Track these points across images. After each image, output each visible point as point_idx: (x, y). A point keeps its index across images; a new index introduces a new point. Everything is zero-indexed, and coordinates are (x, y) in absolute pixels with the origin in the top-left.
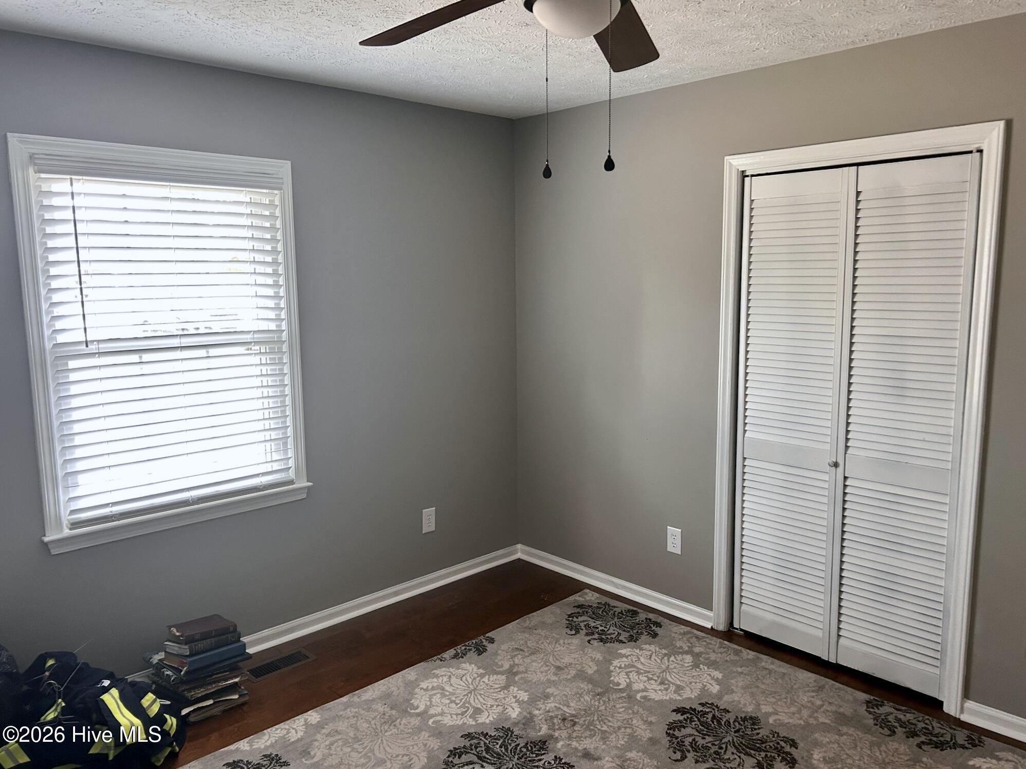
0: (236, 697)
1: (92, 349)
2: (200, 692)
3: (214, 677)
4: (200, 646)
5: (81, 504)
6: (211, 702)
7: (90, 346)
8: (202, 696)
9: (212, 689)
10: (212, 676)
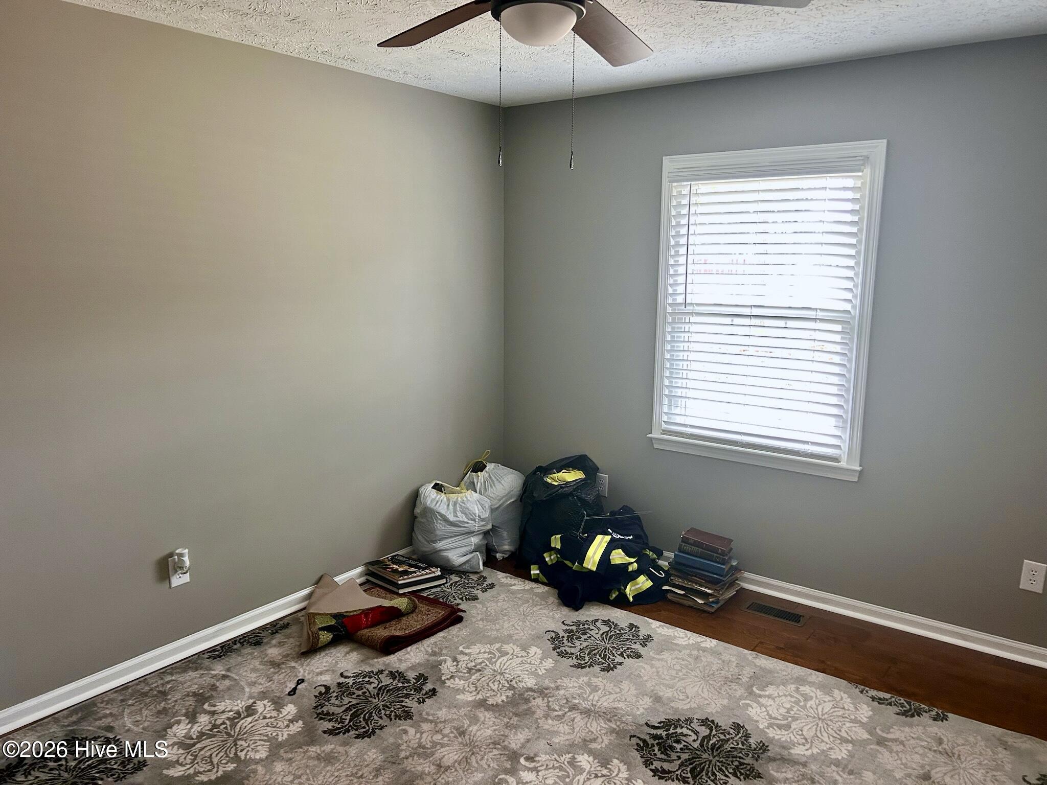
0: (700, 601)
1: (689, 310)
2: (678, 581)
3: (693, 578)
4: (688, 548)
5: (678, 420)
6: (683, 592)
7: (687, 308)
8: (679, 585)
9: (688, 585)
10: (693, 576)
